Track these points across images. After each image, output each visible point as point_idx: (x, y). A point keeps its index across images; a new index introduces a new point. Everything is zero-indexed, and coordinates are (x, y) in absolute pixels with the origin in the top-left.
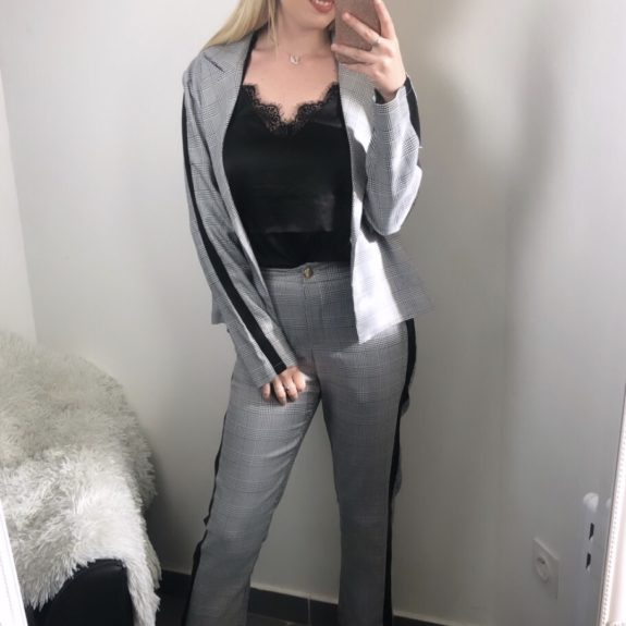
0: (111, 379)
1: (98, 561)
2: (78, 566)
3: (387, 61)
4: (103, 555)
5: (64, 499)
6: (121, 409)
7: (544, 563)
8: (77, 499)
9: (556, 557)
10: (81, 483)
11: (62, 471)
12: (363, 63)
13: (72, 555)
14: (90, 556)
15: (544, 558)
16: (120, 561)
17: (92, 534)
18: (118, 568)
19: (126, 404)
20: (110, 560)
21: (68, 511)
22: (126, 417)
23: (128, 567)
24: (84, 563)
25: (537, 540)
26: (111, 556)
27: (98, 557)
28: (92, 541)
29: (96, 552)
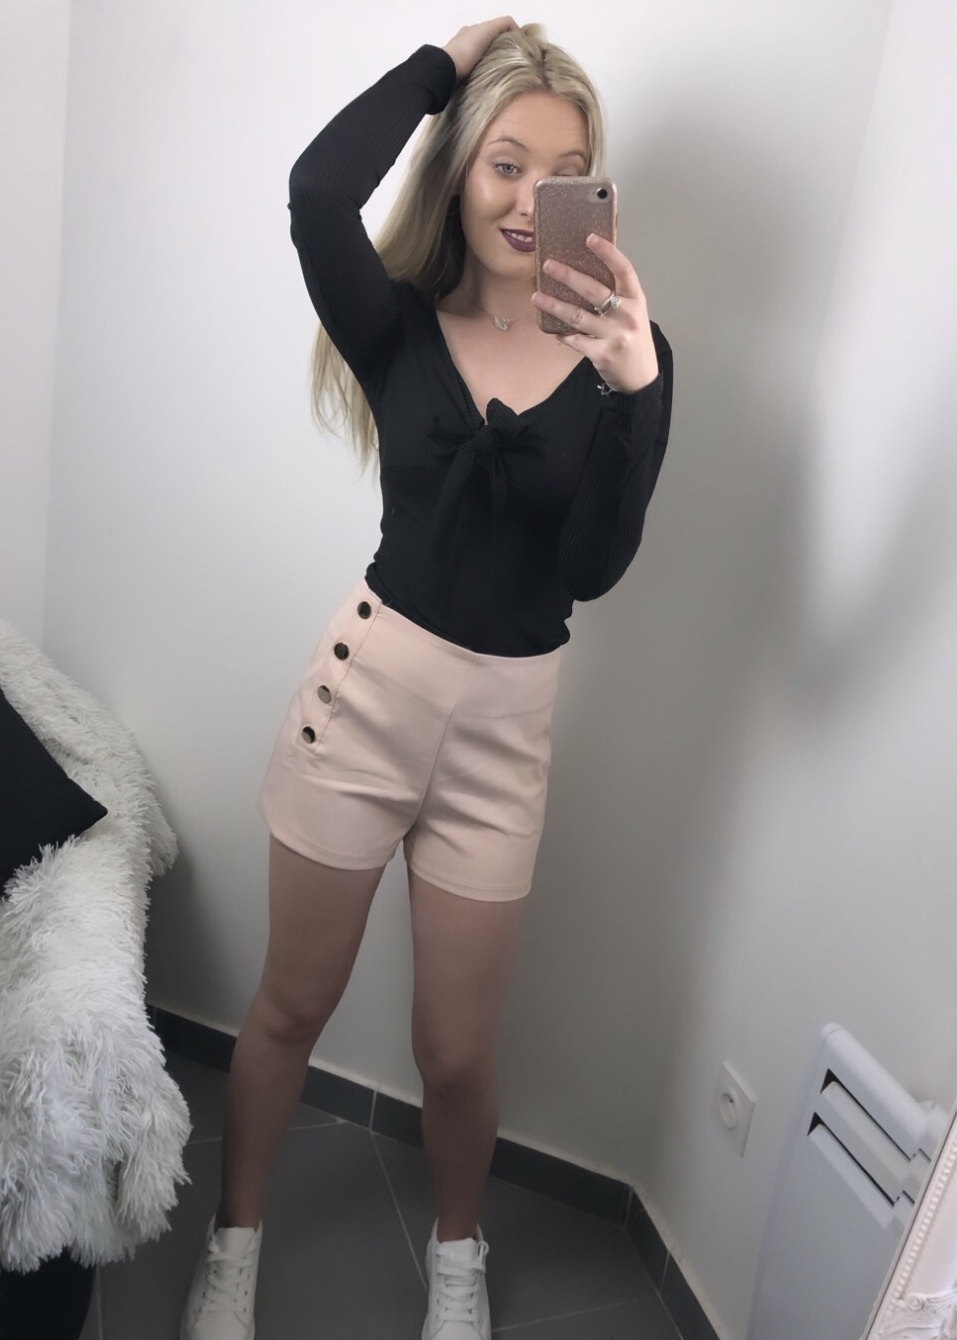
3: (629, 337)
7: (732, 1101)
9: (751, 1096)
12: (585, 334)
15: (734, 1094)
25: (728, 1066)
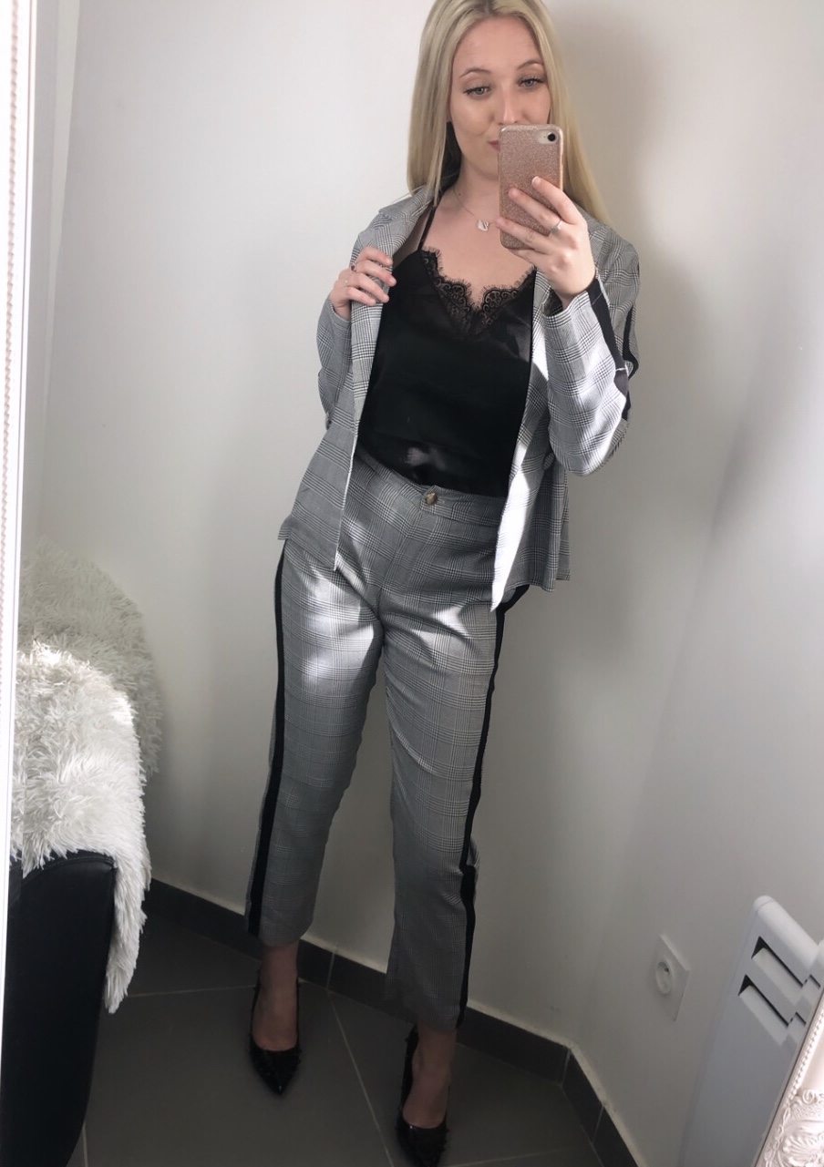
0: (129, 603)
1: (81, 852)
2: (53, 853)
3: (569, 254)
4: (90, 847)
5: (44, 758)
6: (135, 646)
8: (64, 761)
10: (72, 740)
11: (47, 717)
12: (535, 251)
13: (46, 837)
14: (72, 843)
15: (670, 963)
16: (111, 858)
17: (79, 813)
18: (107, 868)
19: (142, 640)
20: (98, 854)
21: (49, 775)
22: (140, 659)
23: (121, 869)
24: (62, 851)
25: (665, 938)
26: (100, 849)
27: (82, 848)
28: (78, 823)
29: (81, 840)
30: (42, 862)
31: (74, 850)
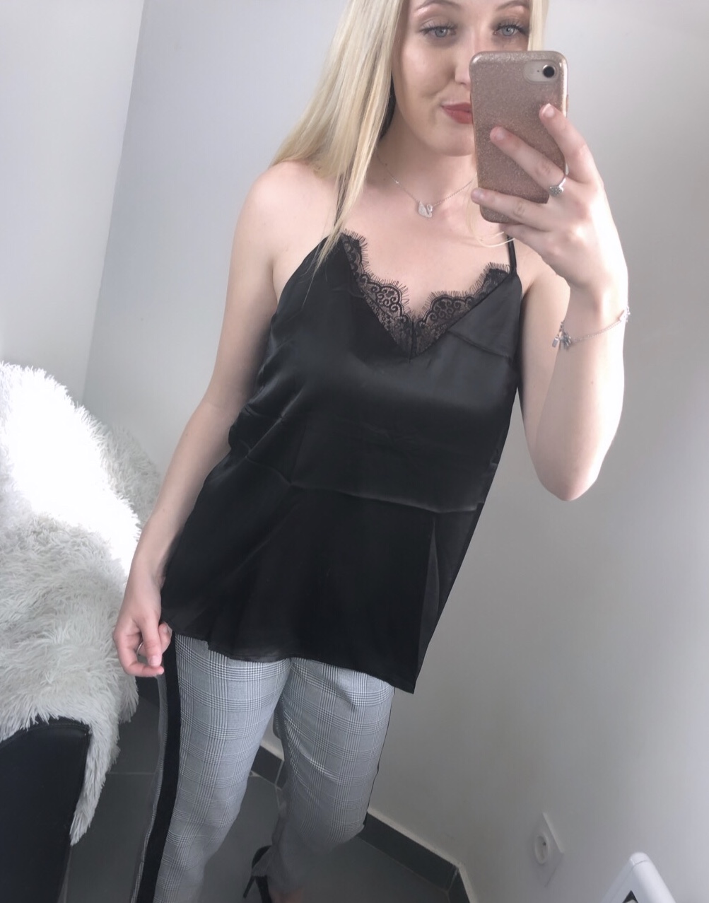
14: (55, 710)
18: (83, 734)
26: (78, 717)
29: (64, 709)
30: (28, 725)
31: (56, 716)
